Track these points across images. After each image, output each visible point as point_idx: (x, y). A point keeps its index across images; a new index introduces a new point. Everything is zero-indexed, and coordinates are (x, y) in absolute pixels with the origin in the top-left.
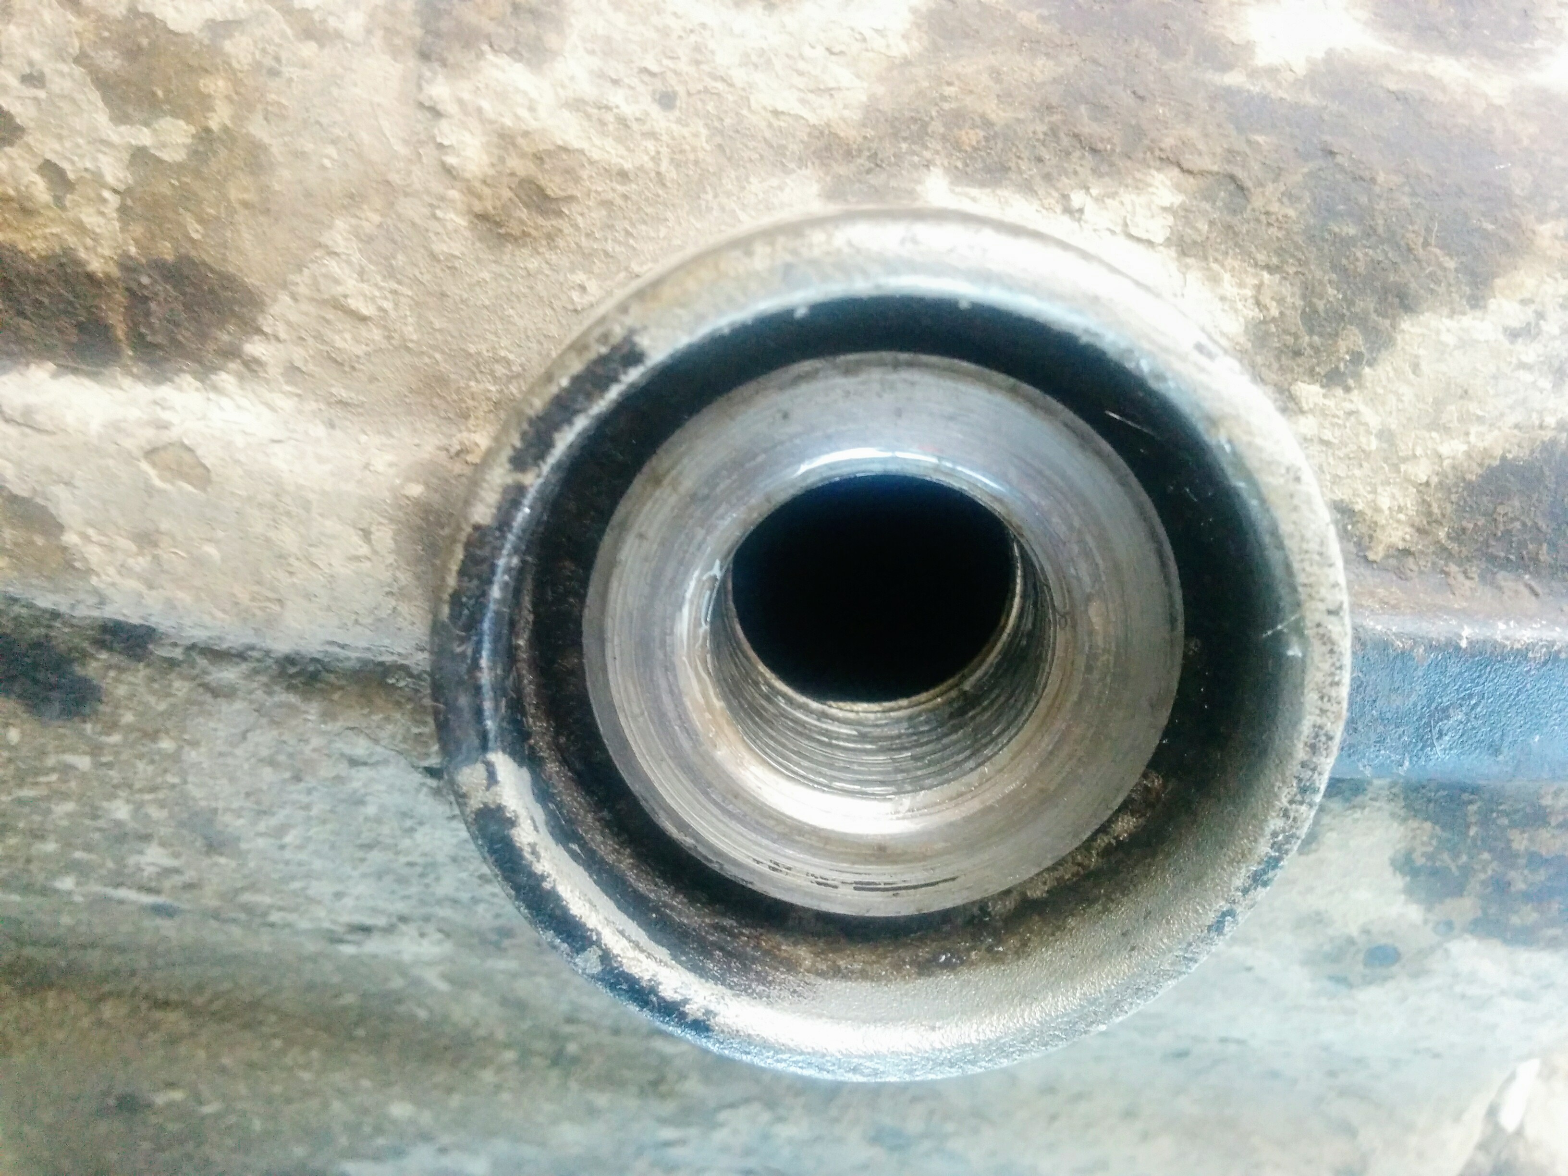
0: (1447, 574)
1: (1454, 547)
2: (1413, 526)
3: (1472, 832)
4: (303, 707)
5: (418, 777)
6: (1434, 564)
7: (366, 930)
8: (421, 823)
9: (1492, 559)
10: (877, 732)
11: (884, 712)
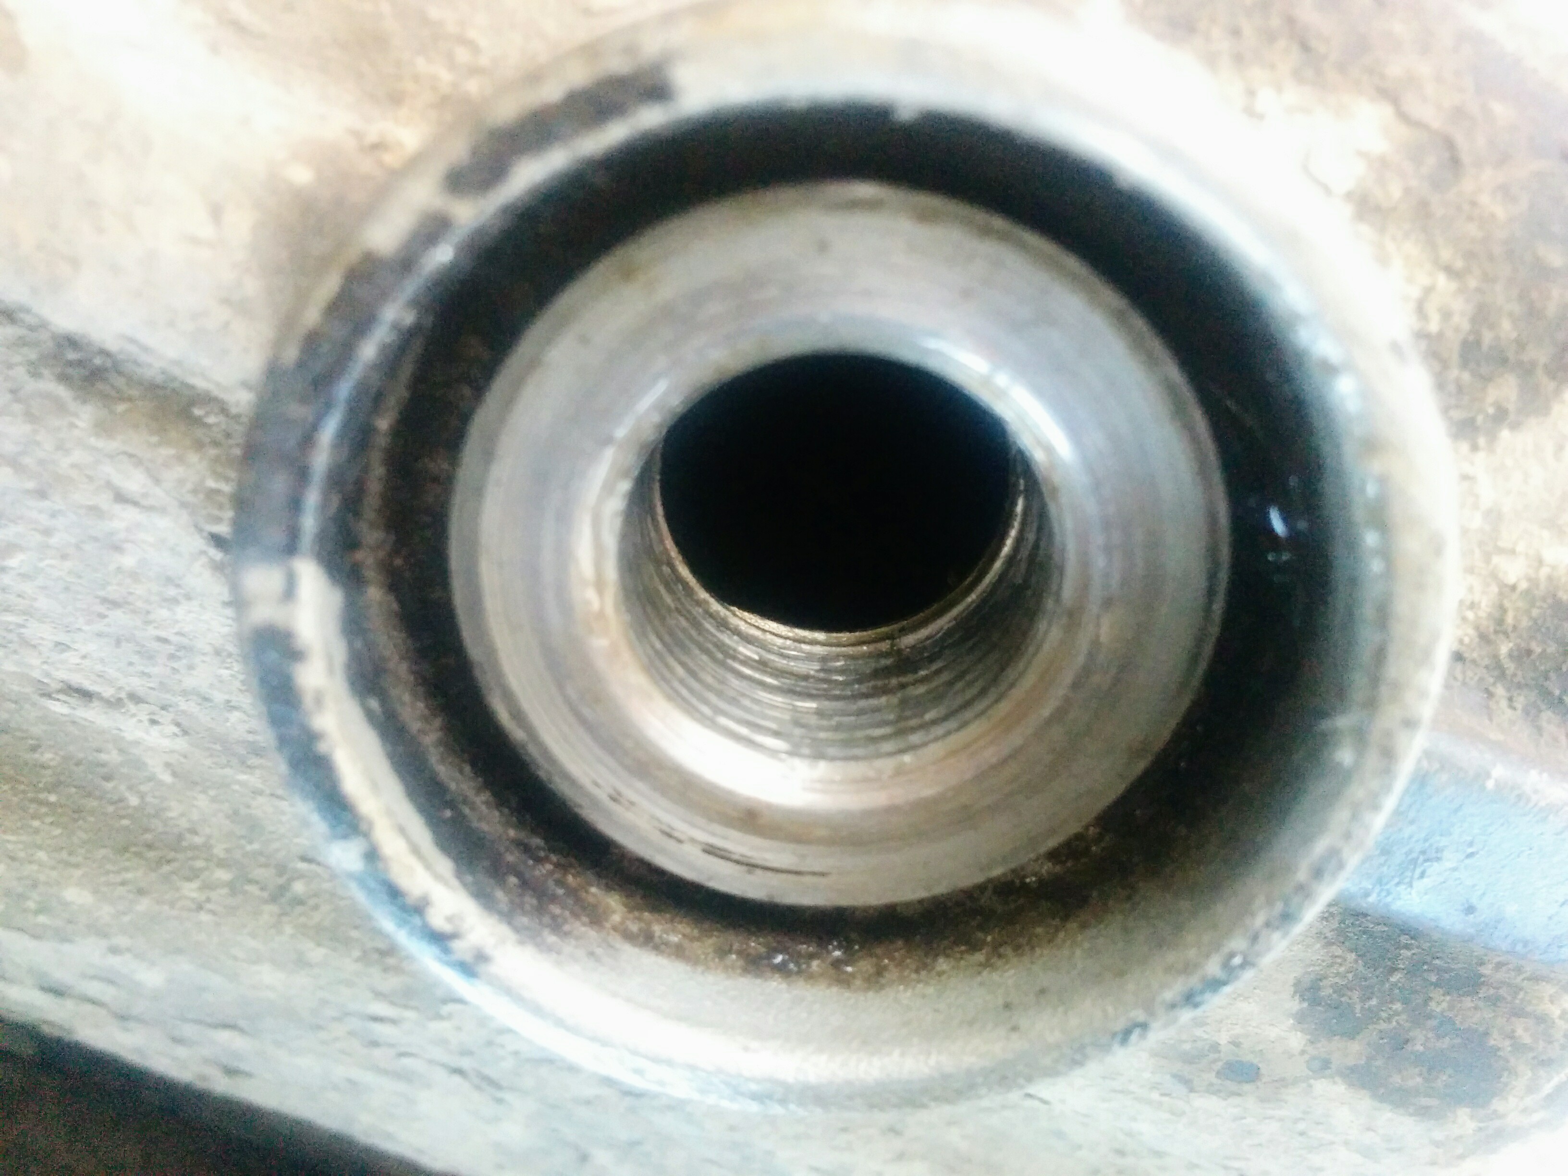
0: (1490, 695)
1: (1510, 666)
2: (1477, 628)
3: (1395, 978)
4: (73, 406)
5: (198, 543)
6: (1481, 679)
7: (86, 695)
8: (188, 597)
9: (1546, 694)
10: (782, 663)
11: (795, 640)
